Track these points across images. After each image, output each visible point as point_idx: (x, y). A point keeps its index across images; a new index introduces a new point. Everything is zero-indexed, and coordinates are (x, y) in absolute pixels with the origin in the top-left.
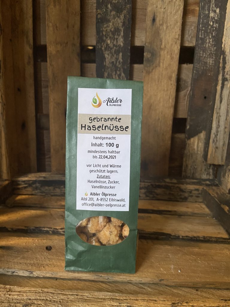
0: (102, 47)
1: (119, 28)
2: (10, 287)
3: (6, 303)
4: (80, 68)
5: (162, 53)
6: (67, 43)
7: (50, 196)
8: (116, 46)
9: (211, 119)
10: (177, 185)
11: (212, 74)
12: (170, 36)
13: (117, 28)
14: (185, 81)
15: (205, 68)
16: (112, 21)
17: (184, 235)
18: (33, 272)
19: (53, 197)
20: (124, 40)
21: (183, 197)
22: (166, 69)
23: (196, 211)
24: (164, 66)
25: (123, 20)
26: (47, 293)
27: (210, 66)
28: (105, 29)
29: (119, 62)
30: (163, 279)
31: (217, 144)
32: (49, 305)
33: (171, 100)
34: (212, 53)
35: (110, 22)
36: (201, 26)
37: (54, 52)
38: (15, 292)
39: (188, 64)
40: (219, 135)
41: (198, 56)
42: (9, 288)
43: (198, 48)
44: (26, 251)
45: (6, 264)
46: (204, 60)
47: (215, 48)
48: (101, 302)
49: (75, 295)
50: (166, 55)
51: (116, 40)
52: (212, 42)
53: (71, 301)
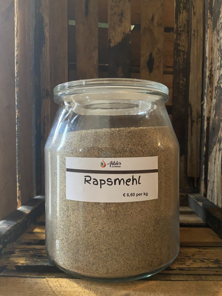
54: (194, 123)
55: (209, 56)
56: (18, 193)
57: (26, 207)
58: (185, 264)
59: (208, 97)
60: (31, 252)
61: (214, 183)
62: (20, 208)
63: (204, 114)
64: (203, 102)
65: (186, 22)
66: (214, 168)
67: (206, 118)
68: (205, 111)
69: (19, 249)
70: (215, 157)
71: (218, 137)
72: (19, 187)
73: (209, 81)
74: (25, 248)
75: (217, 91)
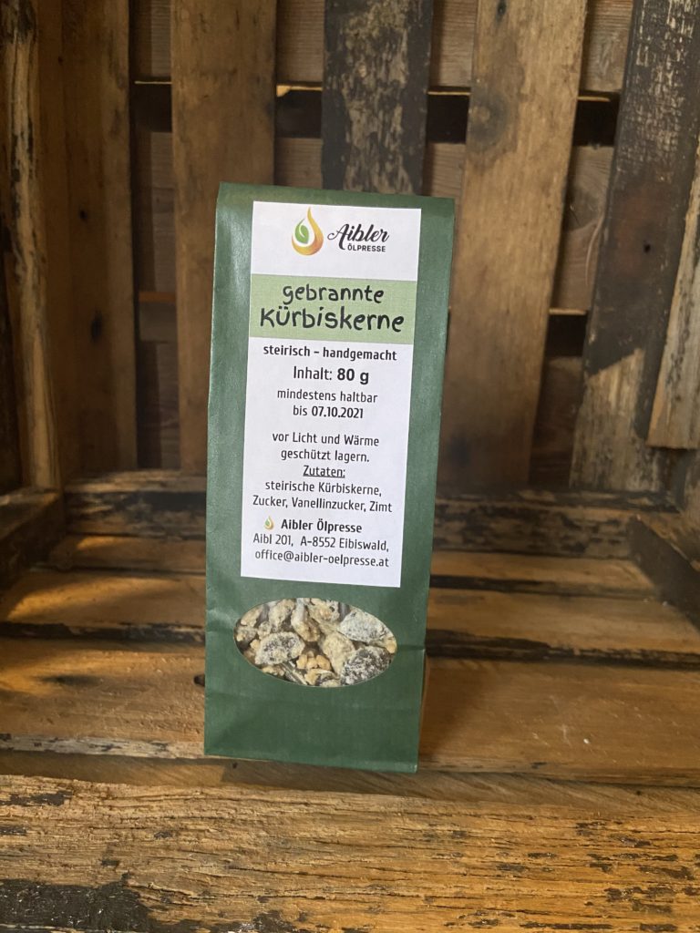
0: (341, 86)
1: (397, 29)
2: (109, 785)
3: (103, 828)
4: (272, 152)
5: (524, 108)
6: (235, 71)
7: (179, 539)
8: (385, 86)
9: (665, 312)
10: (555, 509)
11: (669, 178)
12: (549, 59)
13: (389, 28)
14: (588, 198)
15: (649, 158)
16: (373, 9)
17: (585, 647)
18: (167, 744)
19: (190, 543)
20: (410, 68)
21: (572, 543)
22: (535, 158)
23: (613, 582)
24: (530, 149)
25: (407, 5)
26: (220, 799)
27: (664, 155)
28: (352, 33)
29: (393, 135)
30: (542, 761)
31: (680, 386)
32: (230, 831)
33: (545, 255)
34: (670, 114)
35: (369, 12)
36: (641, 31)
37: (194, 101)
38: (123, 799)
39: (598, 145)
40: (685, 360)
41: (629, 121)
42: (106, 790)
43: (632, 98)
44: (137, 689)
45: (87, 724)
46: (648, 136)
47: (681, 99)
48: (377, 820)
49: (301, 803)
50: (535, 116)
51: (383, 68)
52: (674, 81)
53: (293, 820)
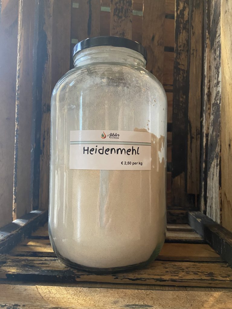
15: (179, 131)
27: (183, 130)
31: (193, 179)
34: (183, 122)
36: (175, 106)
40: (193, 173)
47: (185, 119)
52: (183, 115)
54: (193, 140)
55: (207, 74)
56: (13, 206)
57: (21, 220)
58: (178, 276)
59: (207, 114)
60: (23, 263)
61: (212, 199)
62: (15, 221)
63: (203, 131)
64: (202, 119)
65: (185, 41)
66: (212, 184)
67: (204, 135)
68: (204, 128)
69: (11, 259)
70: (213, 173)
71: (215, 152)
72: (15, 199)
73: (208, 98)
74: (18, 259)
75: (214, 107)
